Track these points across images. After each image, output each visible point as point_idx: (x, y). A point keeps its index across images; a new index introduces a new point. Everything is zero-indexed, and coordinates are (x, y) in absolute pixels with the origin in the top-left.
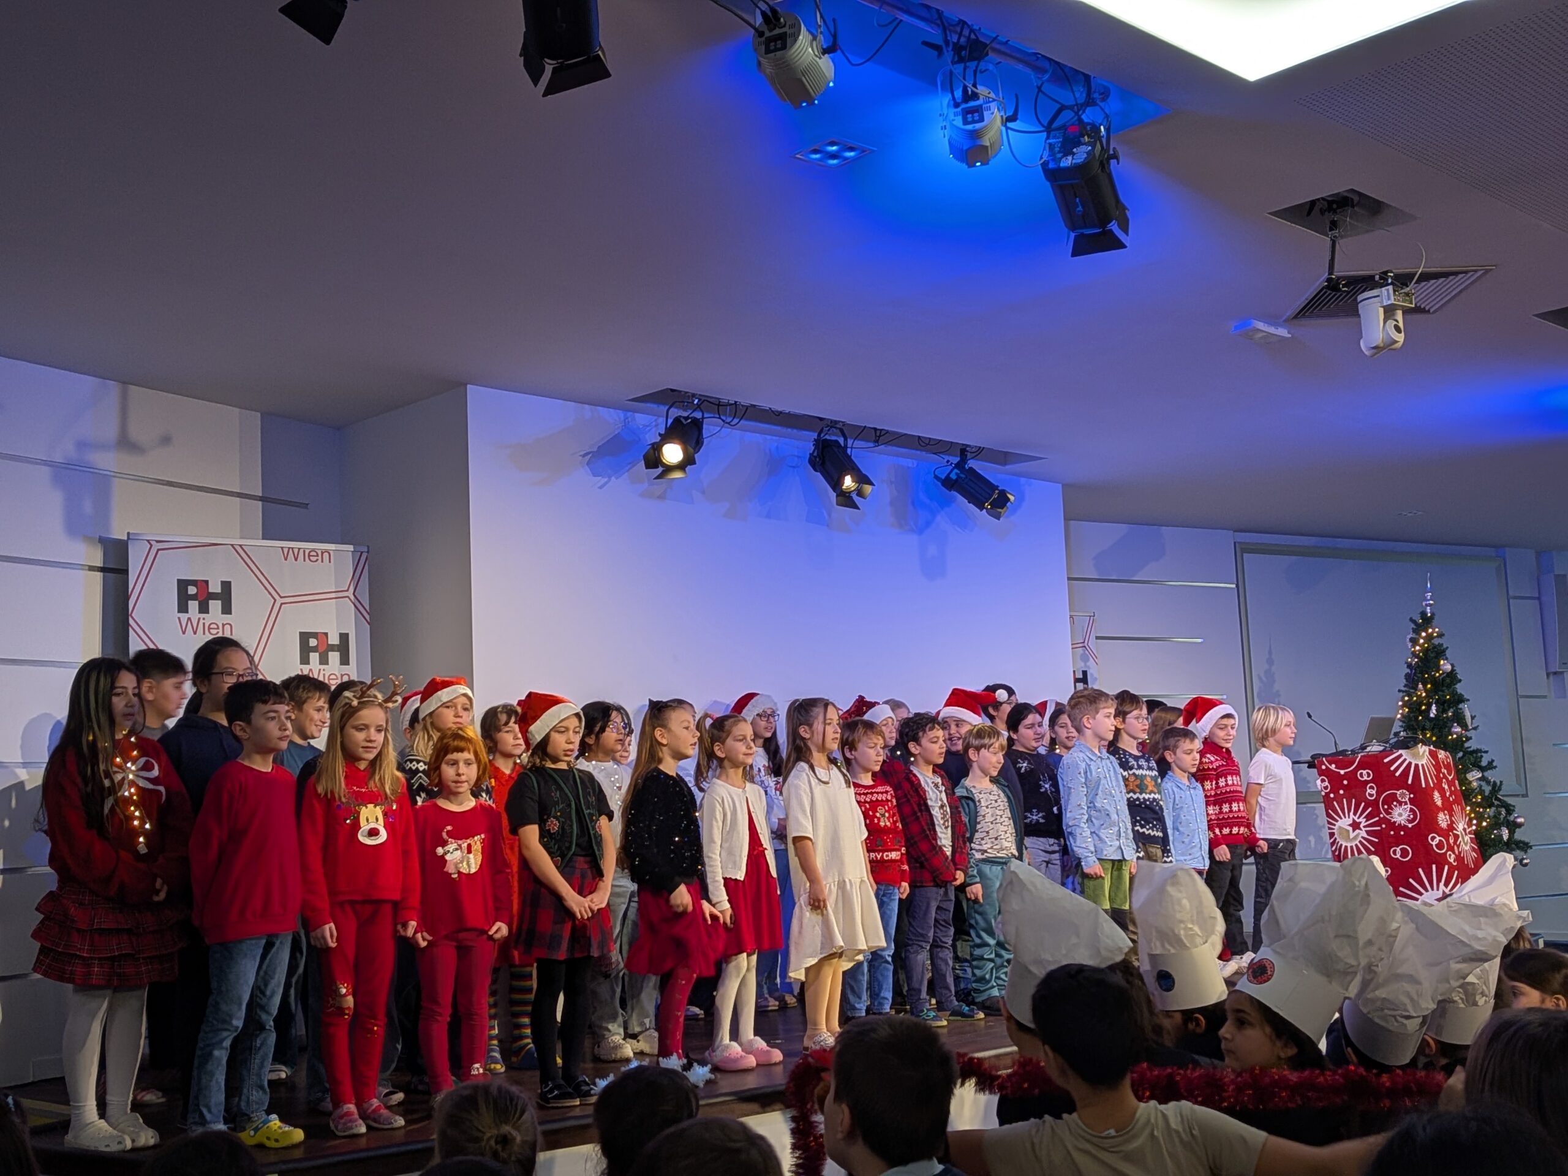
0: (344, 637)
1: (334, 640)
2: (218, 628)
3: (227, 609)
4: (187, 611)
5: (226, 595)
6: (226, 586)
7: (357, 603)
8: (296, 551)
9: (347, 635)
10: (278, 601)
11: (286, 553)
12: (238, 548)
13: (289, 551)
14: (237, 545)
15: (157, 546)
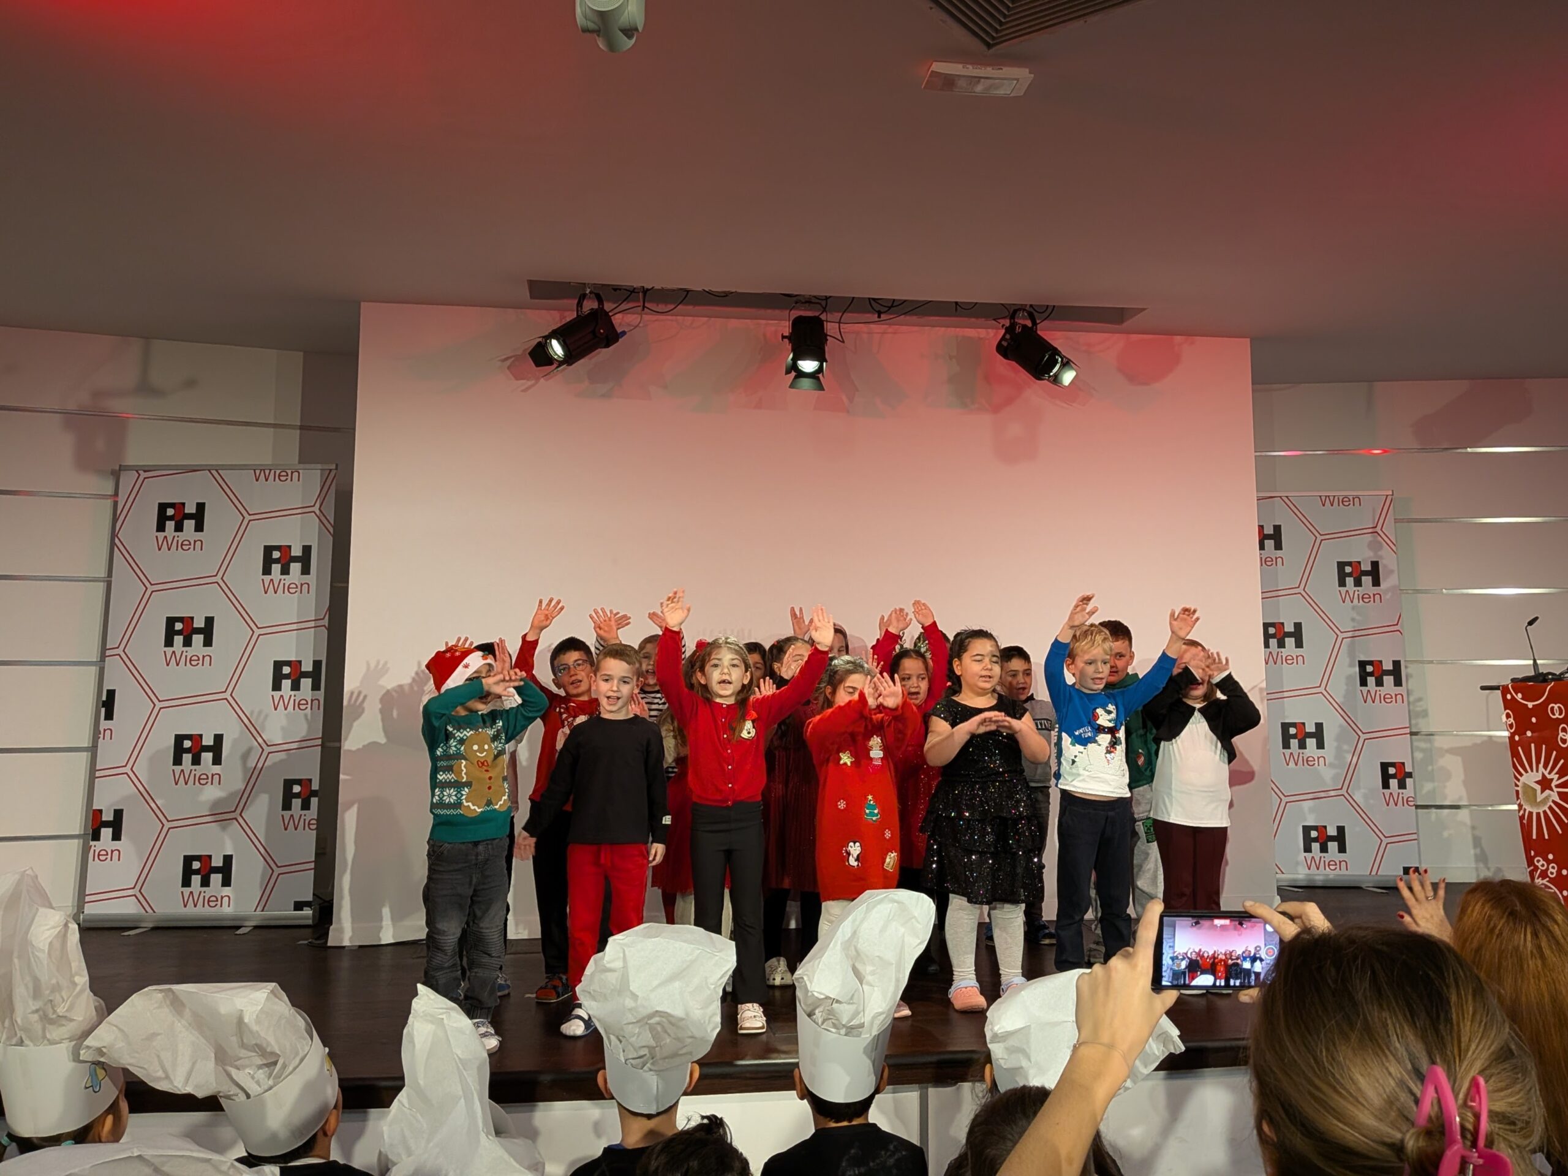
0: (307, 550)
1: (296, 552)
2: (190, 544)
3: (199, 528)
4: (164, 531)
5: (199, 517)
6: (201, 507)
7: (322, 517)
8: (267, 472)
9: (310, 547)
10: (247, 517)
11: (257, 475)
12: (214, 472)
13: (261, 472)
14: (213, 470)
15: (143, 475)
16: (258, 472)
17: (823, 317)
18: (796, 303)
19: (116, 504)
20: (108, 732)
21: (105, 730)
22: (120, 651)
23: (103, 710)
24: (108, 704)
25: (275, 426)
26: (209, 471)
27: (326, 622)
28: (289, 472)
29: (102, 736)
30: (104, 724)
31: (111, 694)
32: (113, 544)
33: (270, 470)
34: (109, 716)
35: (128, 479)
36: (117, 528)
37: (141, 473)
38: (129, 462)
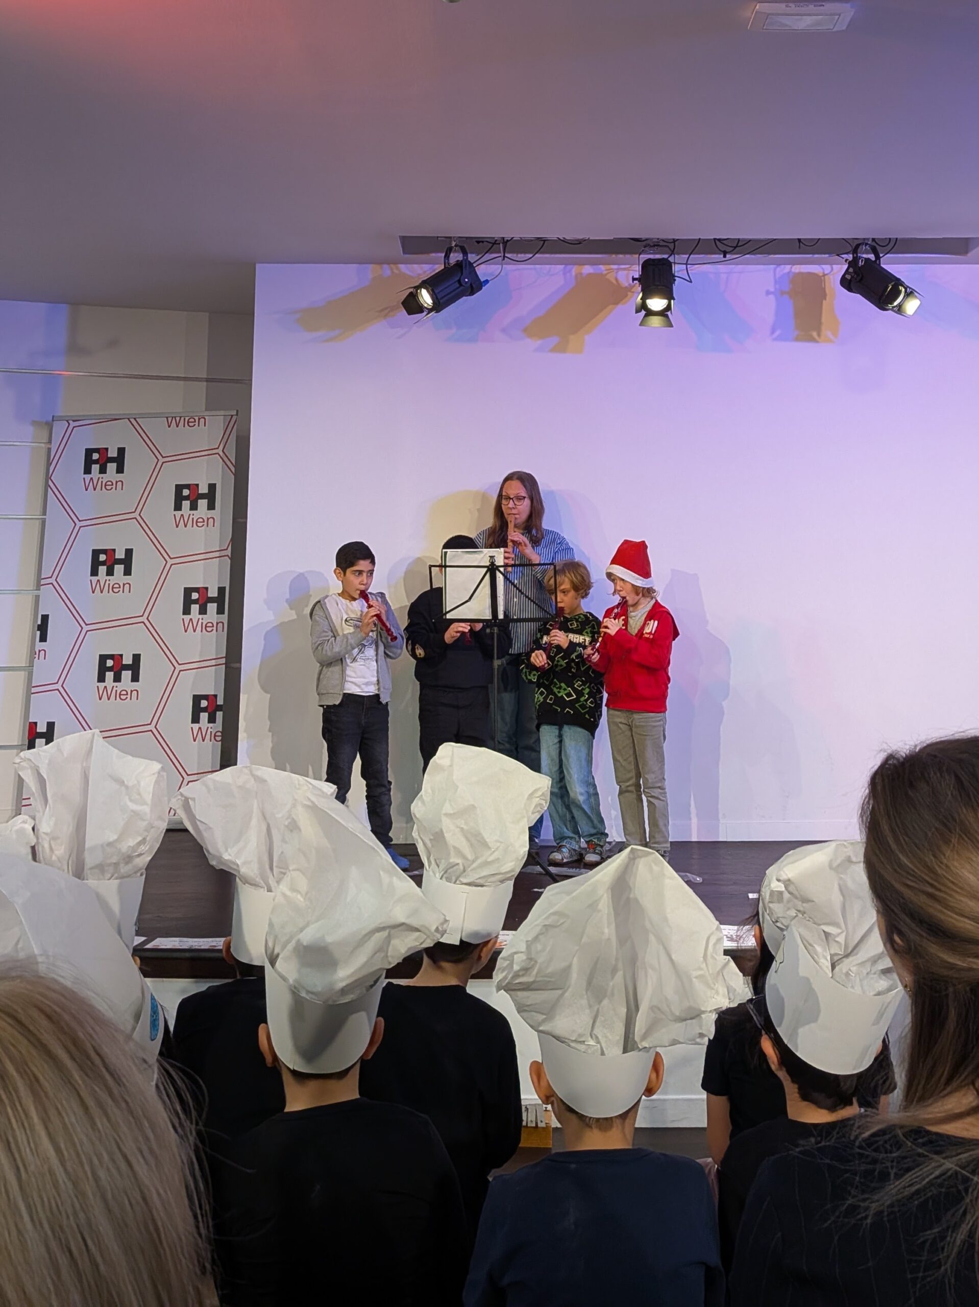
0: (212, 487)
1: (203, 489)
2: (112, 485)
3: (120, 470)
4: (90, 473)
5: (120, 460)
6: (121, 451)
7: (225, 458)
8: (178, 419)
9: (214, 485)
10: (161, 459)
11: (170, 421)
13: (172, 420)
14: (132, 419)
15: (72, 424)
16: (170, 419)
17: (671, 259)
18: (645, 247)
19: (49, 450)
20: (42, 653)
21: (40, 651)
22: (52, 580)
23: (38, 633)
24: (43, 628)
25: (185, 379)
26: (129, 419)
27: (229, 552)
28: (197, 418)
29: (37, 656)
30: (39, 645)
31: (45, 618)
32: (47, 486)
33: (181, 417)
34: (43, 638)
35: (59, 429)
36: (51, 471)
37: (71, 422)
38: (60, 413)
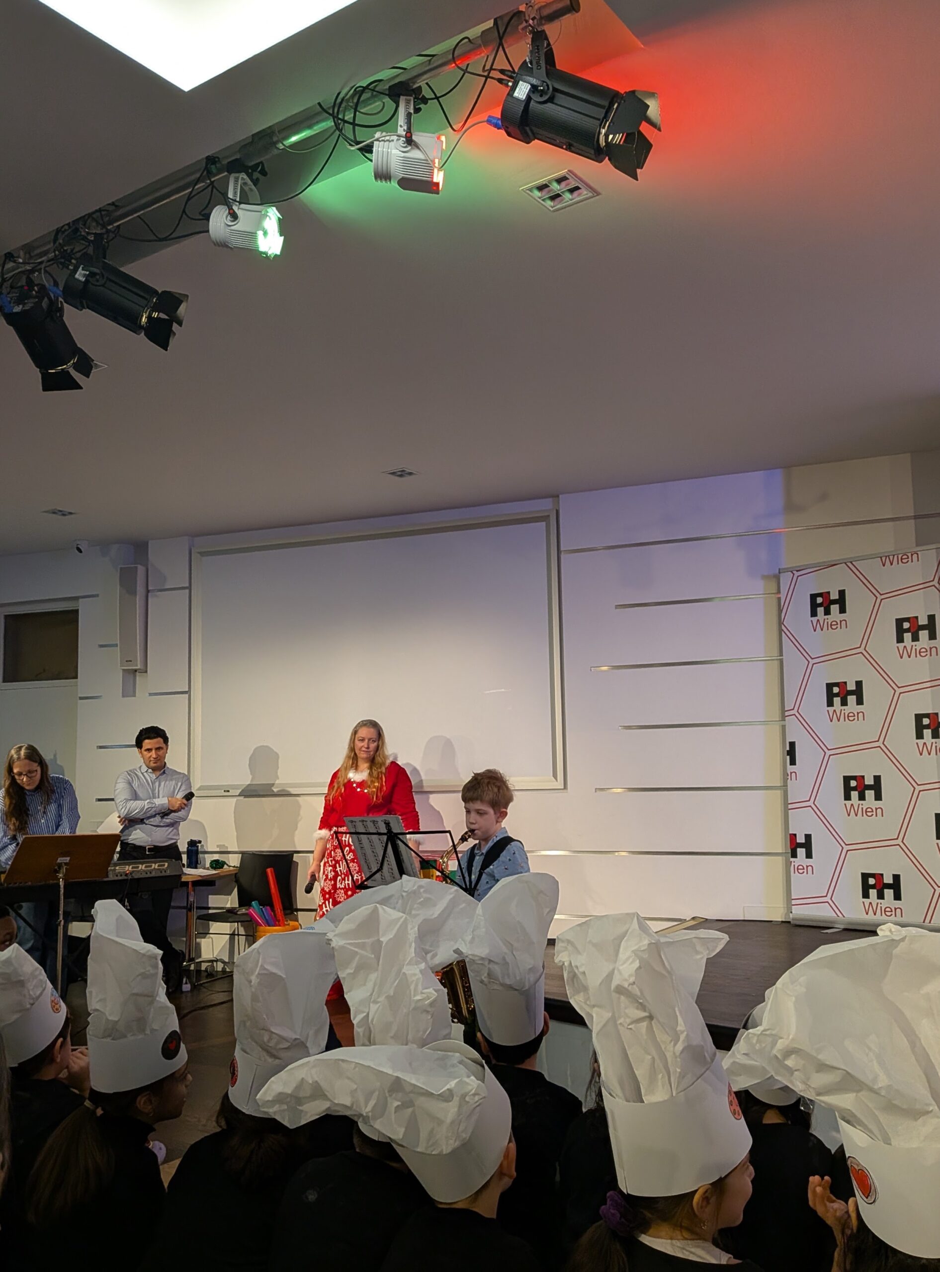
0: (930, 619)
1: (923, 622)
2: (837, 624)
3: (843, 610)
4: (816, 616)
5: (841, 601)
6: (842, 593)
8: (891, 557)
9: (932, 617)
10: (879, 598)
11: (884, 561)
12: (850, 564)
13: (886, 559)
14: (849, 563)
15: (797, 574)
16: (884, 559)
19: (779, 599)
20: (793, 774)
21: (791, 773)
22: (795, 712)
23: (788, 757)
24: (791, 752)
25: (894, 520)
26: (845, 563)
28: (909, 555)
29: (789, 777)
30: (790, 768)
31: (792, 745)
32: (780, 631)
33: (894, 556)
34: (793, 762)
35: (785, 579)
36: (783, 617)
37: (794, 572)
38: (784, 566)
